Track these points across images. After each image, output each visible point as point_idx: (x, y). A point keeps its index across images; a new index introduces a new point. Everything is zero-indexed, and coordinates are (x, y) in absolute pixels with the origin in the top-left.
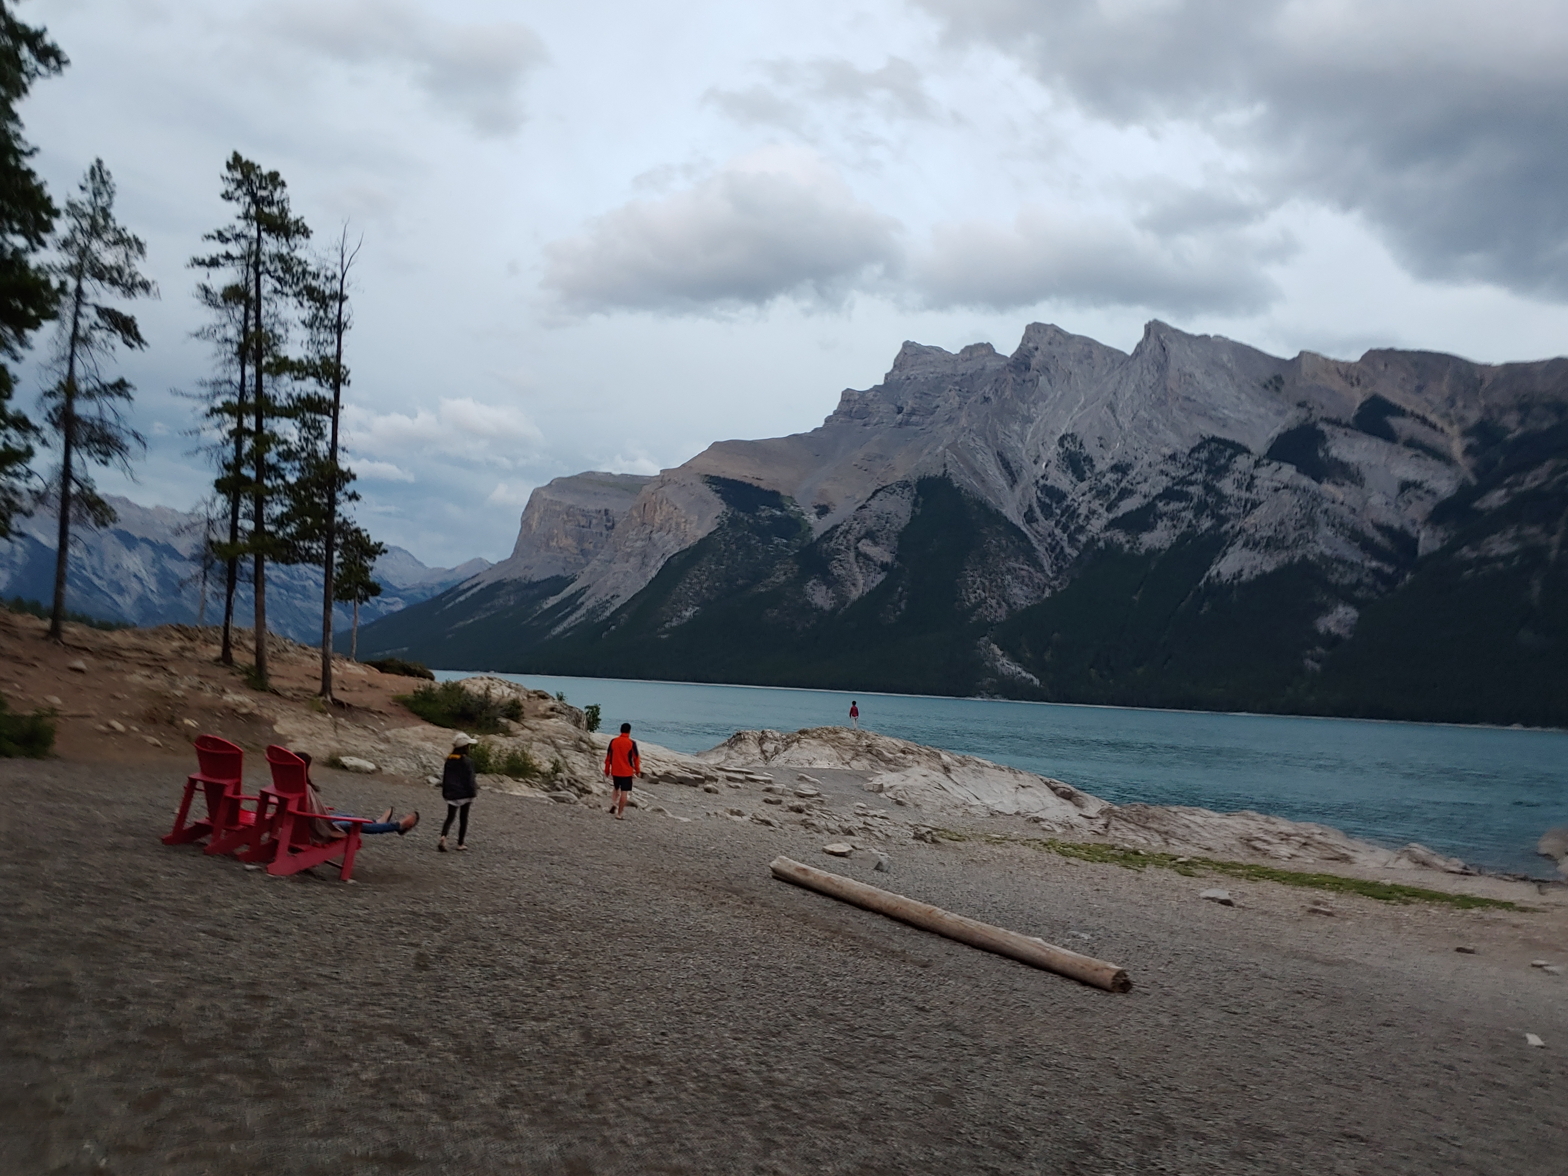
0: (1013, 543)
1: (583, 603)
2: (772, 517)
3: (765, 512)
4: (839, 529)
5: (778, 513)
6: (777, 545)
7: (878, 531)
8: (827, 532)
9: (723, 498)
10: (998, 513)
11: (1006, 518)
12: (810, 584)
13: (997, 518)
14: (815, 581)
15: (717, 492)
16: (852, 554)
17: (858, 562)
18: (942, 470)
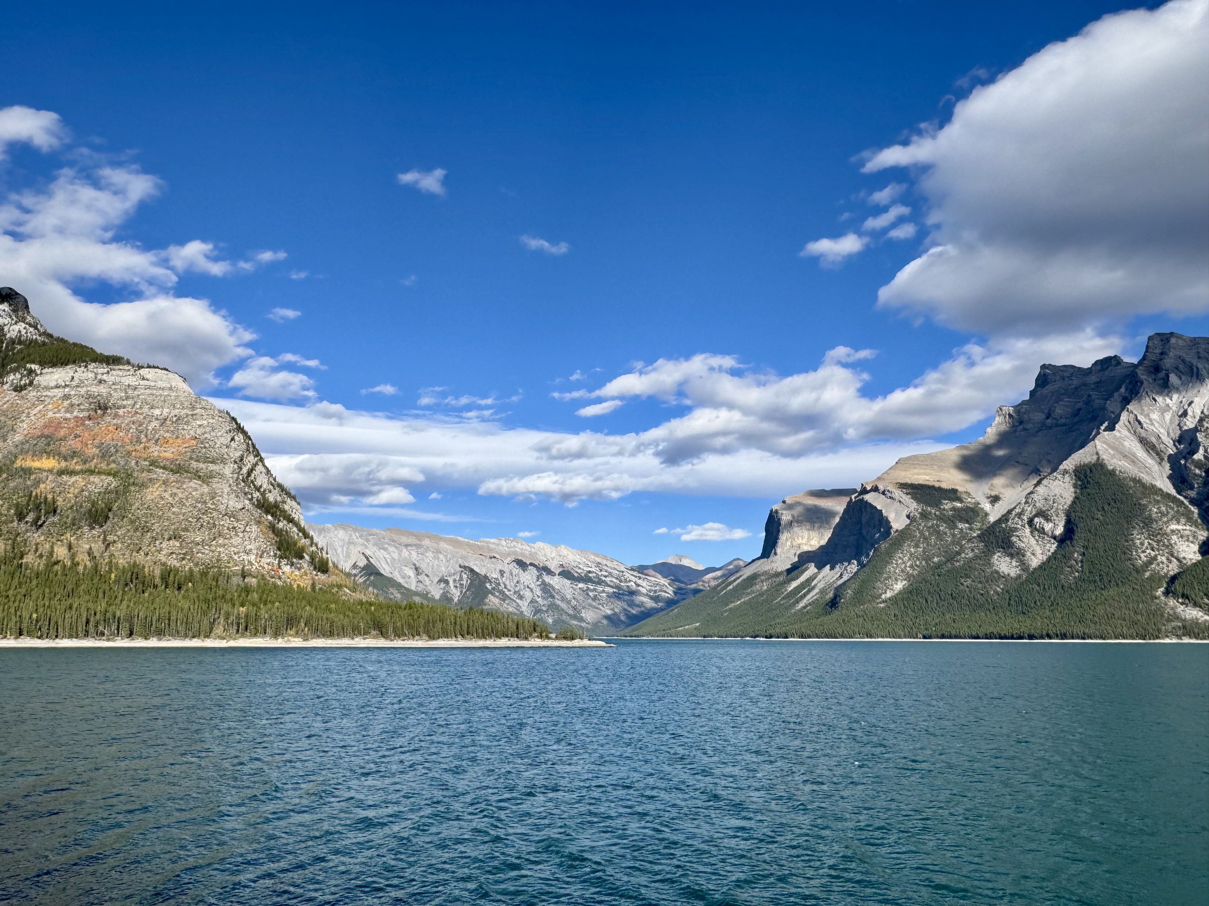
0: (1172, 509)
1: (816, 585)
2: (954, 509)
3: (947, 505)
4: (1014, 512)
5: (959, 505)
6: (962, 529)
7: (1048, 510)
8: (1003, 516)
9: (912, 498)
10: (1153, 486)
11: (1161, 490)
12: (996, 557)
13: (1153, 490)
14: (999, 554)
15: (907, 494)
16: (1028, 530)
17: (1034, 537)
18: (1095, 457)
